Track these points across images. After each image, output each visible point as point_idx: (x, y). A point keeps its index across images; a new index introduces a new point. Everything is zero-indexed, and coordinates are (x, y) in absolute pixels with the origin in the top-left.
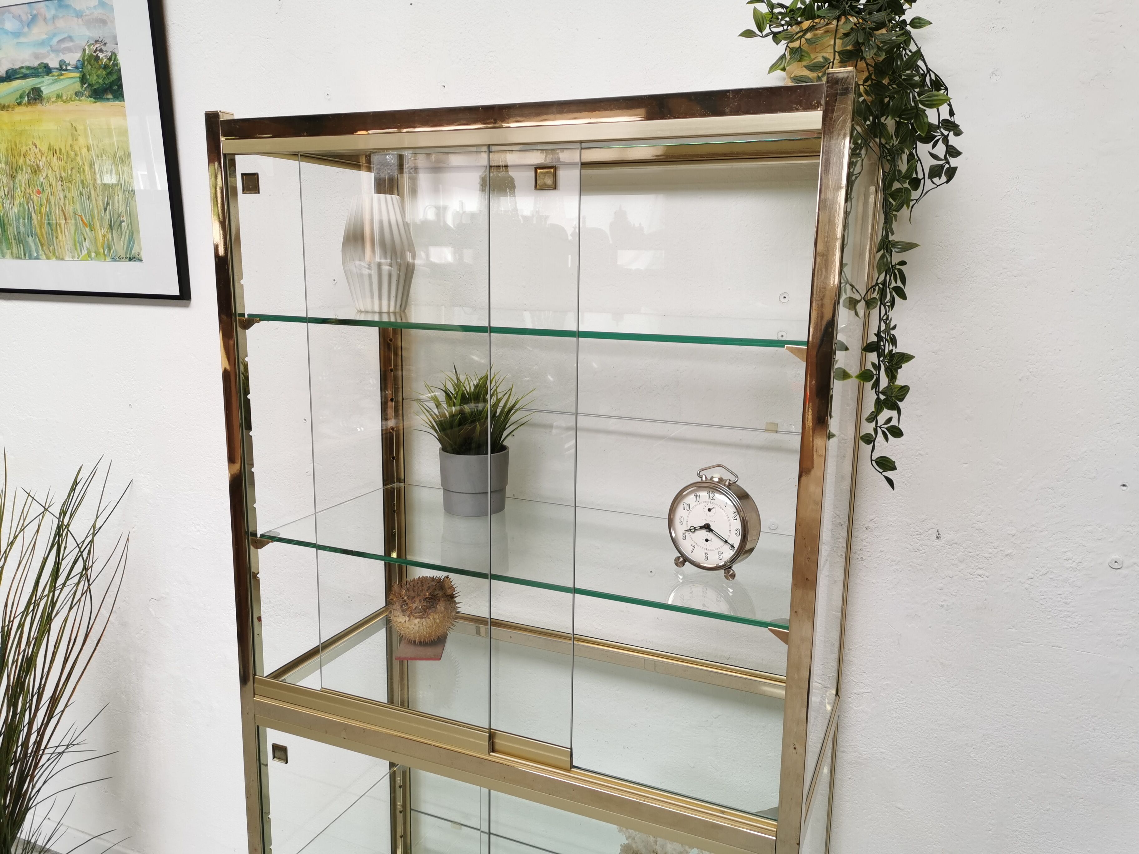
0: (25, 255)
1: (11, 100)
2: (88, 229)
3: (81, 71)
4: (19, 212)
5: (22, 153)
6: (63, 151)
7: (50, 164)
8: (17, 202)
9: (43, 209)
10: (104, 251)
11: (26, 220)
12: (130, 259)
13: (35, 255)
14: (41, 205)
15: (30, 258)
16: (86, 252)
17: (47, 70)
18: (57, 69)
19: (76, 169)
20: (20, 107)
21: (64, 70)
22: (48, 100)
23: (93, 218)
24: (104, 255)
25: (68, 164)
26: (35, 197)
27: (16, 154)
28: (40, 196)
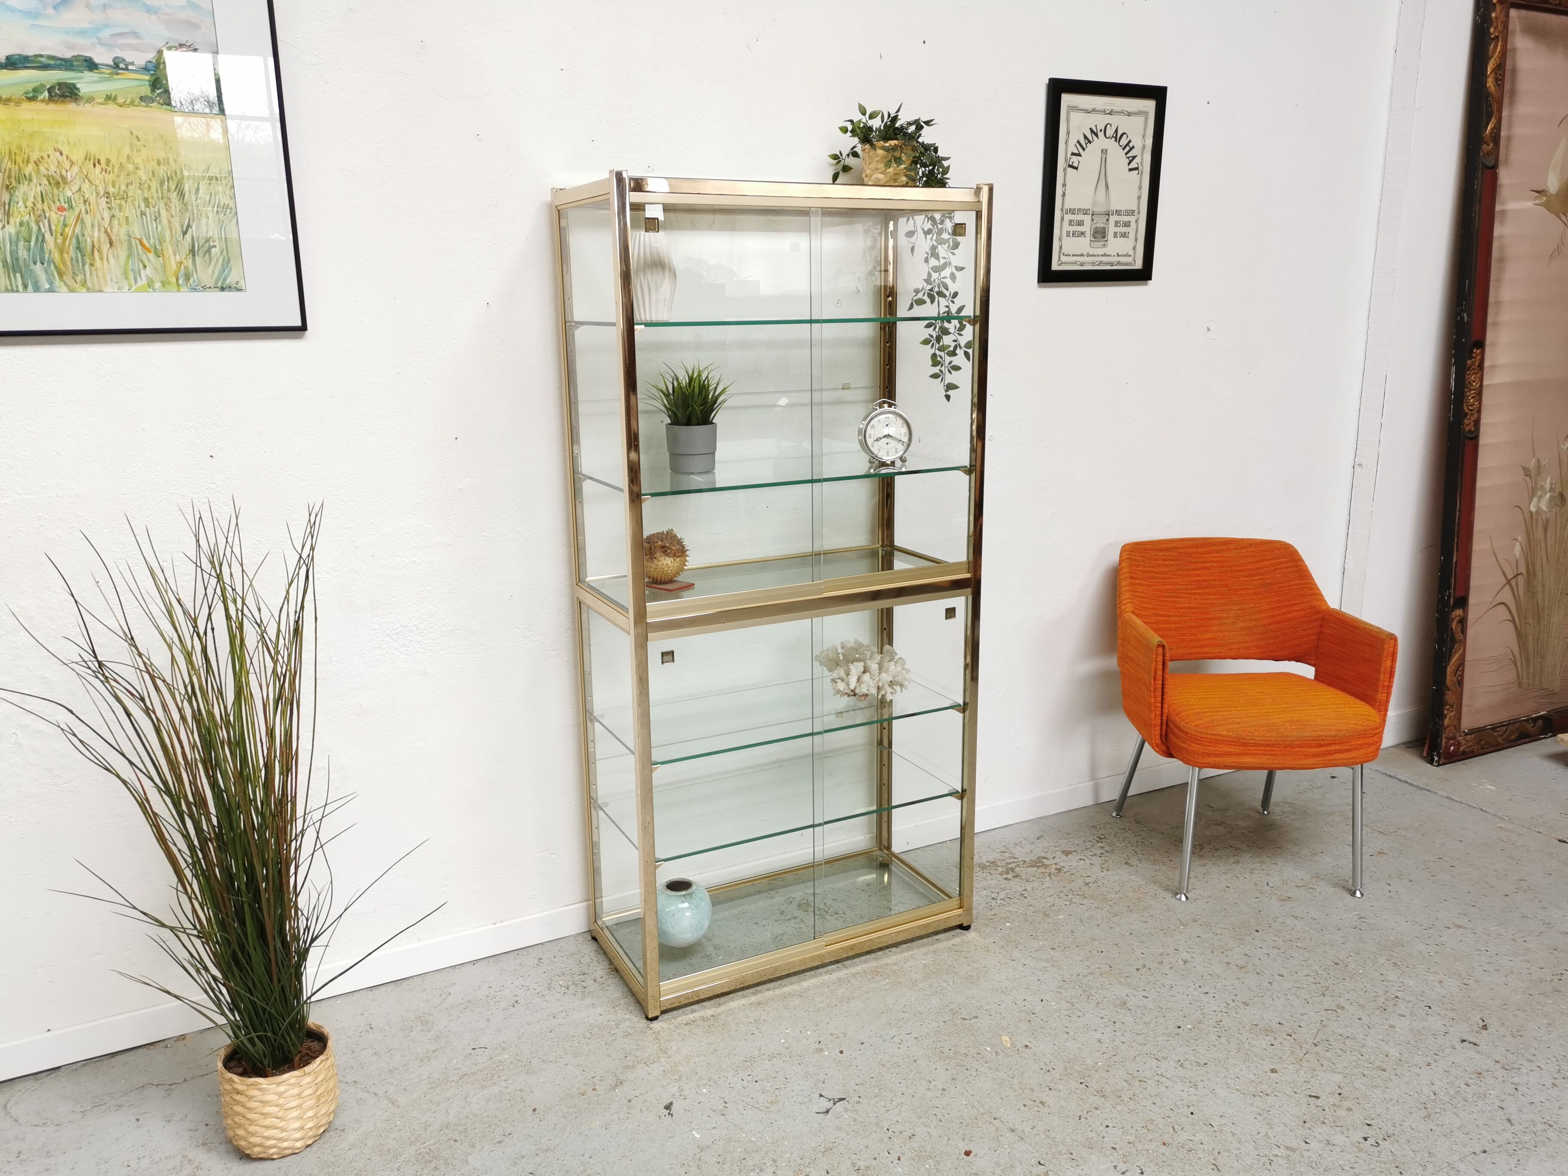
0: (25, 287)
1: (18, 92)
2: (151, 256)
3: (152, 75)
4: (18, 234)
5: (32, 159)
6: (114, 161)
7: (86, 176)
8: (15, 220)
9: (69, 231)
10: (177, 280)
11: (33, 244)
12: (223, 289)
13: (47, 286)
14: (65, 225)
15: (37, 289)
16: (144, 281)
17: (91, 65)
18: (107, 65)
19: (136, 184)
20: (33, 103)
21: (122, 69)
22: (90, 100)
23: (161, 241)
24: (178, 284)
25: (122, 177)
26: (54, 216)
27: (19, 159)
28: (64, 213)
